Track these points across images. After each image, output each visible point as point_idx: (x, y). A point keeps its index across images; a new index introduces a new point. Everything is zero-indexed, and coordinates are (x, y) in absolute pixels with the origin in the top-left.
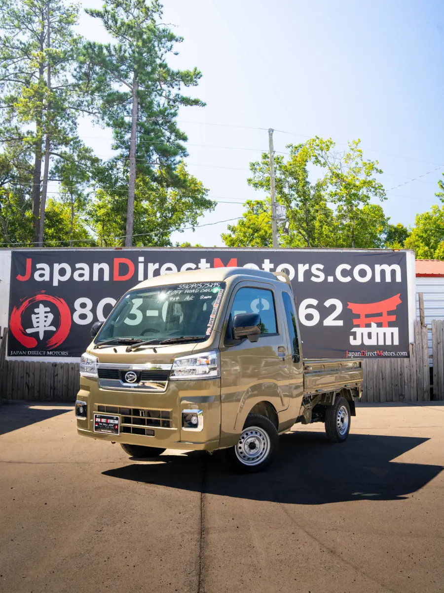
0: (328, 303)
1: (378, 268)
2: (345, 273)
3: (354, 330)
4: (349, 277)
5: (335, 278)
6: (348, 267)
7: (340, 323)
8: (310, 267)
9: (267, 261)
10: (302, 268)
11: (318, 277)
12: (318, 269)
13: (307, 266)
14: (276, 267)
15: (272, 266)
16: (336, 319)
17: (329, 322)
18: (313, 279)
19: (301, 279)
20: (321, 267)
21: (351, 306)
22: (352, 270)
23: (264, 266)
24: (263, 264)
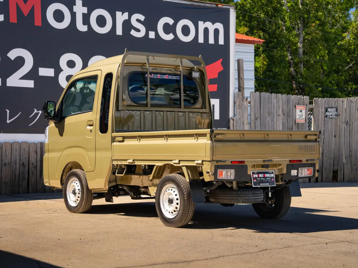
1: (202, 25)
2: (168, 29)
5: (157, 34)
6: (171, 21)
8: (130, 17)
9: (79, 3)
10: (121, 17)
11: (138, 30)
12: (138, 21)
13: (126, 16)
14: (90, 12)
15: (85, 10)
18: (133, 33)
19: (119, 31)
20: (142, 18)
22: (175, 24)
23: (75, 8)
24: (74, 6)
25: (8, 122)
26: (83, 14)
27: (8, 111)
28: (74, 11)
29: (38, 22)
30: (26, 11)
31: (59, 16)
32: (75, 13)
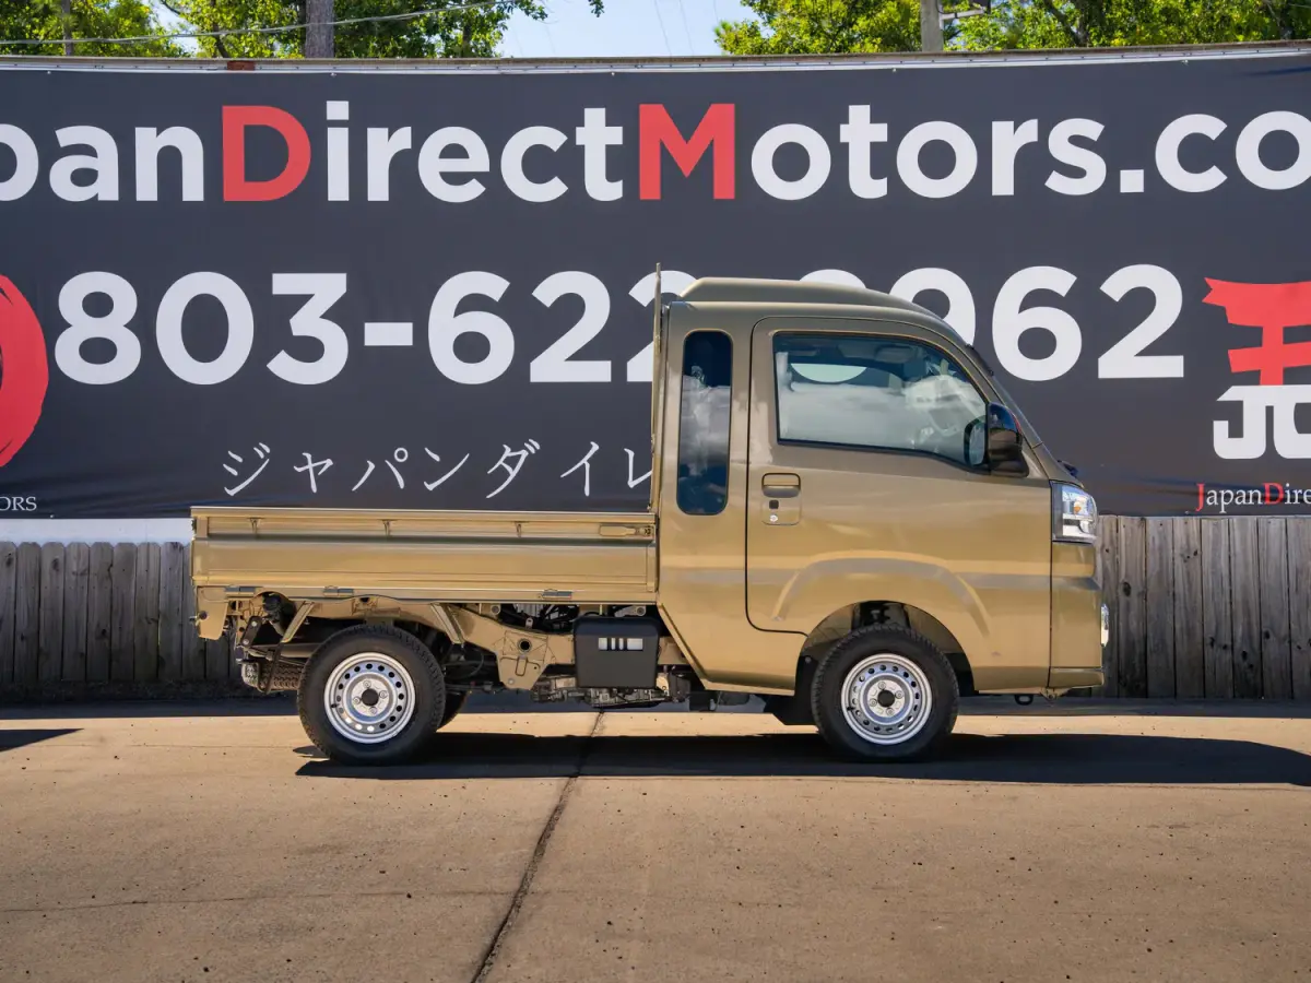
0: (1117, 285)
2: (1195, 153)
3: (1232, 394)
4: (1214, 169)
5: (1153, 177)
6: (1212, 126)
7: (1171, 367)
8: (1044, 133)
9: (859, 113)
10: (1009, 138)
11: (1077, 173)
12: (1077, 141)
13: (1029, 131)
14: (896, 136)
15: (881, 133)
16: (1152, 350)
17: (1122, 362)
18: (1056, 182)
19: (1003, 183)
20: (1092, 129)
21: (1221, 293)
22: (1230, 138)
23: (846, 133)
24: (843, 127)
25: (632, 483)
26: (875, 146)
27: (631, 454)
28: (843, 139)
29: (724, 188)
30: (687, 162)
31: (791, 162)
32: (846, 145)
